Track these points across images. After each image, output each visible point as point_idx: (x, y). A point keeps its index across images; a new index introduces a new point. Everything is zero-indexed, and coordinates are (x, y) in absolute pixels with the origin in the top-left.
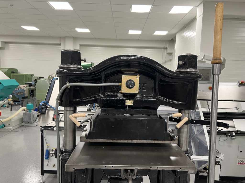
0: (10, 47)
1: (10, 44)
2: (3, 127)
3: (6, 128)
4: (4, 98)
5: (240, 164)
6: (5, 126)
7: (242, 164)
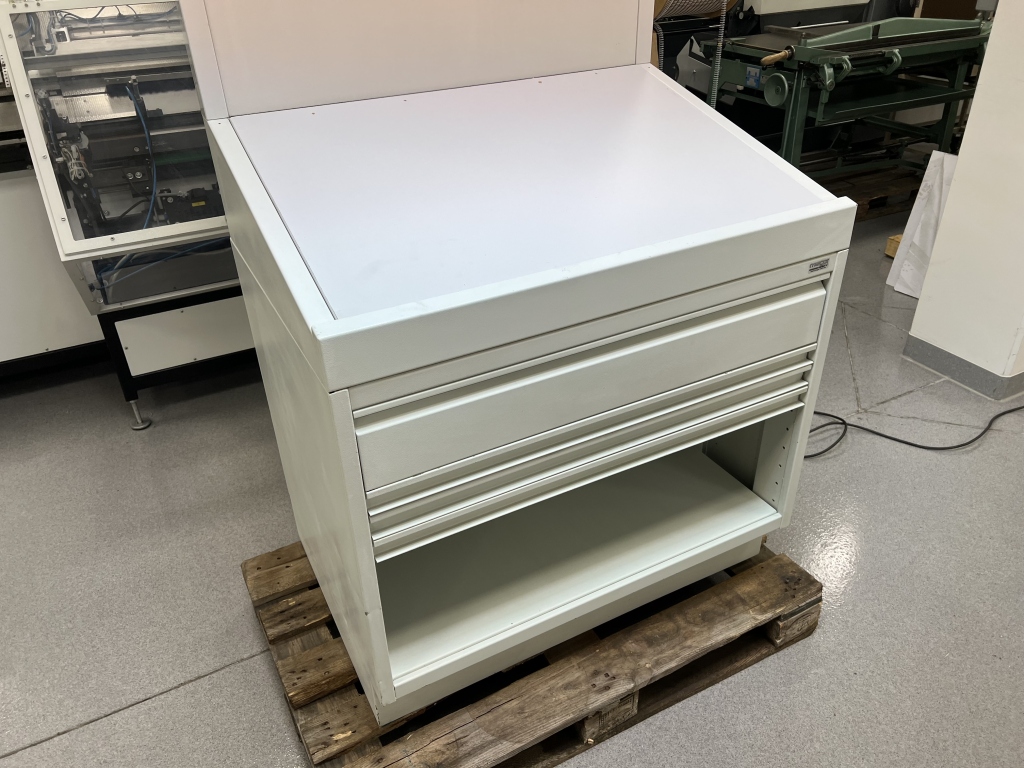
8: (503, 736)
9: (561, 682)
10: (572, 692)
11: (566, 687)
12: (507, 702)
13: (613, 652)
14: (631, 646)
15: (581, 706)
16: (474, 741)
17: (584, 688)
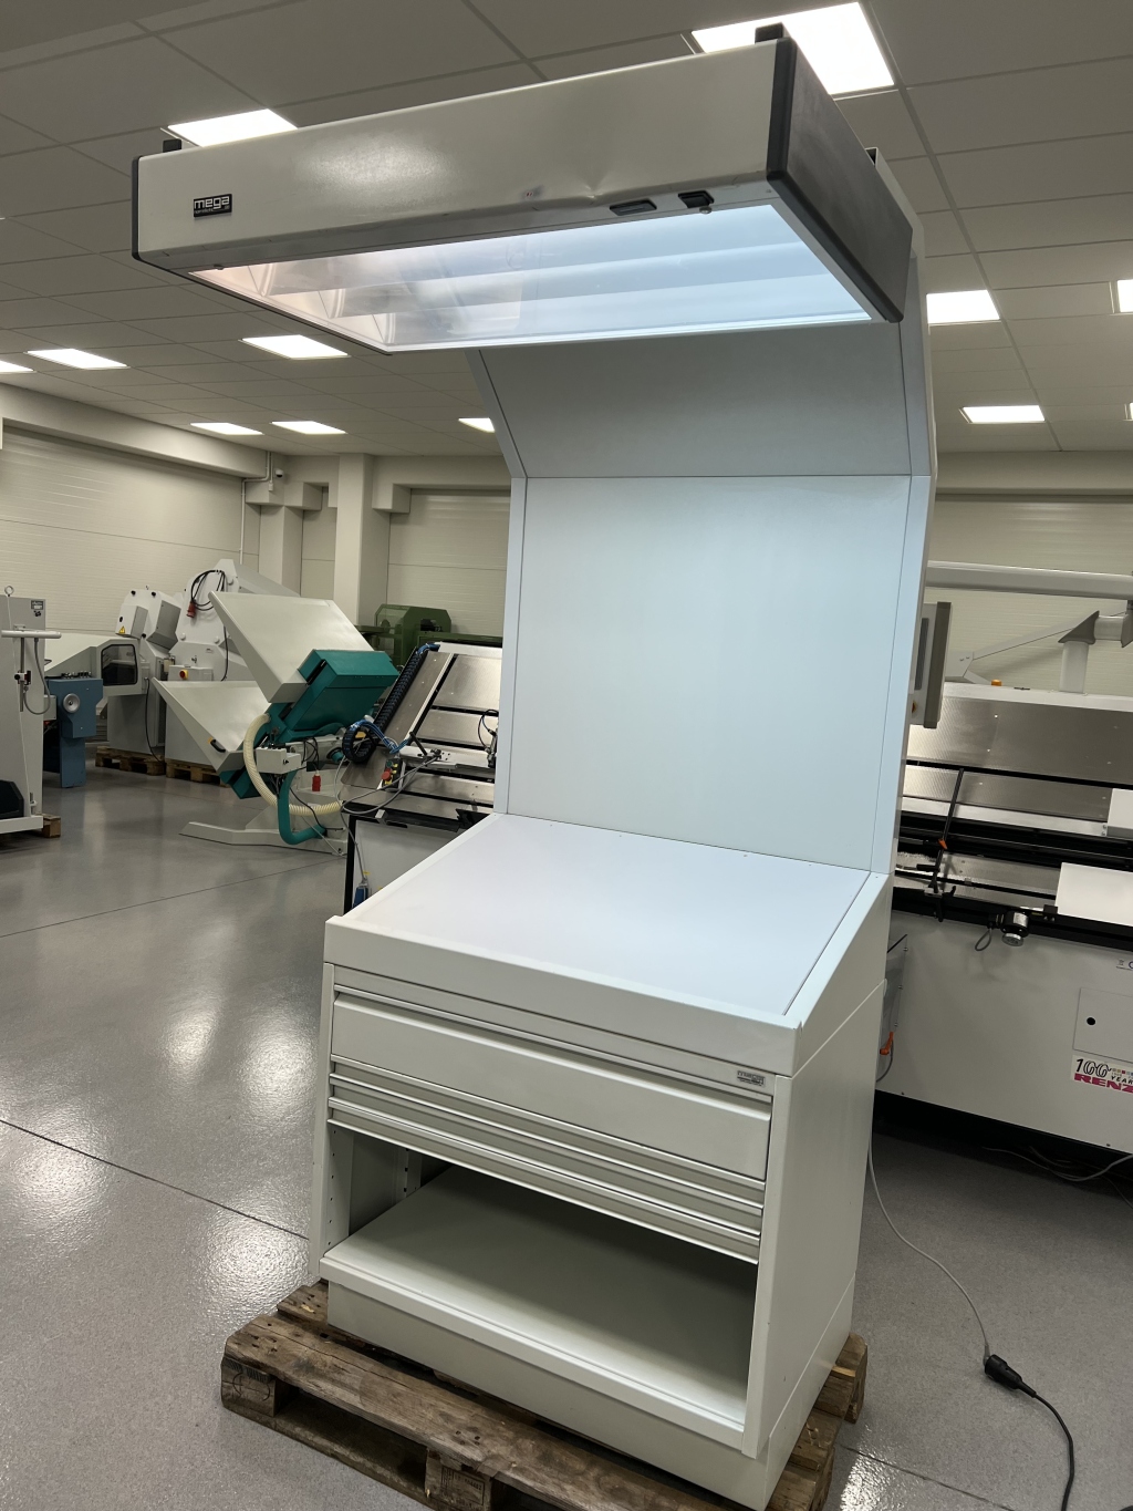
0: (433, 508)
1: (433, 499)
2: (317, 837)
3: (327, 840)
4: (339, 724)
5: (1087, 1079)
6: (325, 834)
7: (1096, 1081)
8: (363, 1393)
9: (446, 1409)
10: (440, 1420)
11: (442, 1415)
12: (401, 1383)
13: (510, 1434)
14: (528, 1444)
15: (428, 1431)
16: (347, 1379)
17: (451, 1426)
